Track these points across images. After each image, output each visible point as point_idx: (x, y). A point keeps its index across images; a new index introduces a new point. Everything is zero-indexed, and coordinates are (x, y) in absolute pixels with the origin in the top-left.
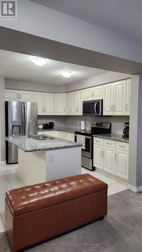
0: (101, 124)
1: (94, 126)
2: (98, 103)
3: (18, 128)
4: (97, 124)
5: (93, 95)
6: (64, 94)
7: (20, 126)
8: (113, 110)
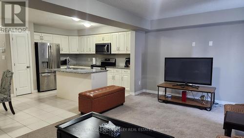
0: (109, 60)
1: (104, 61)
2: (108, 45)
3: (46, 64)
4: (106, 60)
5: (103, 40)
6: (78, 37)
7: (47, 62)
8: (118, 50)
